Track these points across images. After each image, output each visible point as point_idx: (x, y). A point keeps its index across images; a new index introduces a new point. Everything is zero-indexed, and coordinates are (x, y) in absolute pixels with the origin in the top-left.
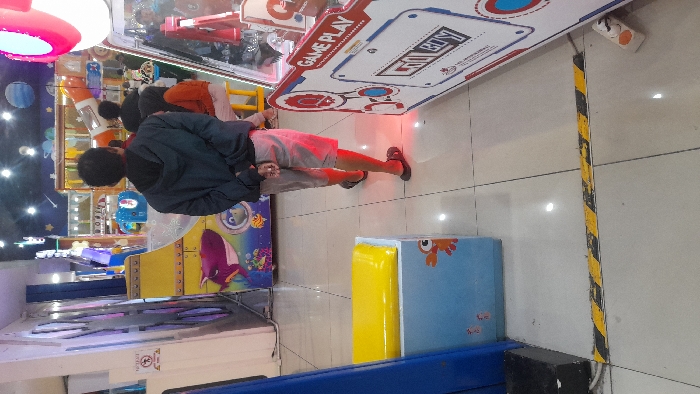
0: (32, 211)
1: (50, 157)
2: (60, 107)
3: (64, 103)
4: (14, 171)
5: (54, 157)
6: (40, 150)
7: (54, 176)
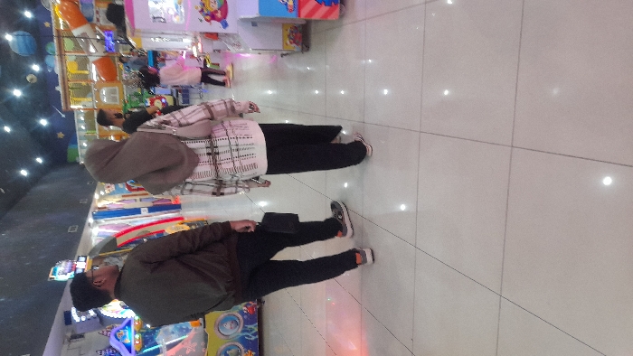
0: (44, 122)
1: (53, 71)
2: (58, 31)
3: (62, 28)
4: (24, 92)
5: (58, 70)
6: (44, 65)
7: (59, 89)
